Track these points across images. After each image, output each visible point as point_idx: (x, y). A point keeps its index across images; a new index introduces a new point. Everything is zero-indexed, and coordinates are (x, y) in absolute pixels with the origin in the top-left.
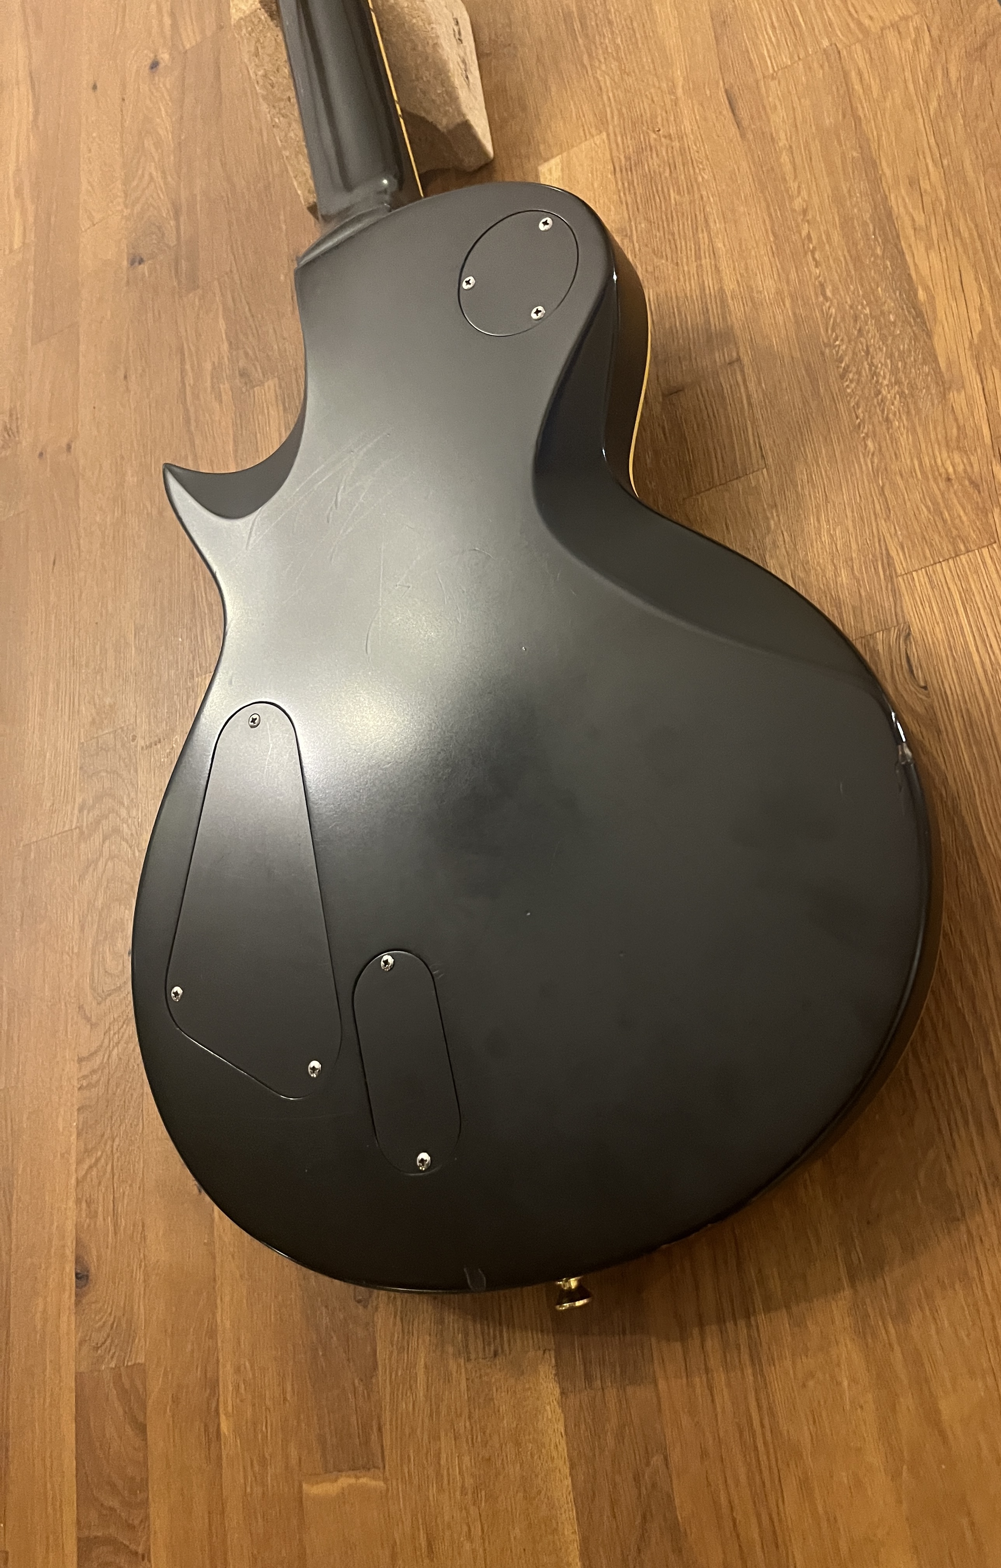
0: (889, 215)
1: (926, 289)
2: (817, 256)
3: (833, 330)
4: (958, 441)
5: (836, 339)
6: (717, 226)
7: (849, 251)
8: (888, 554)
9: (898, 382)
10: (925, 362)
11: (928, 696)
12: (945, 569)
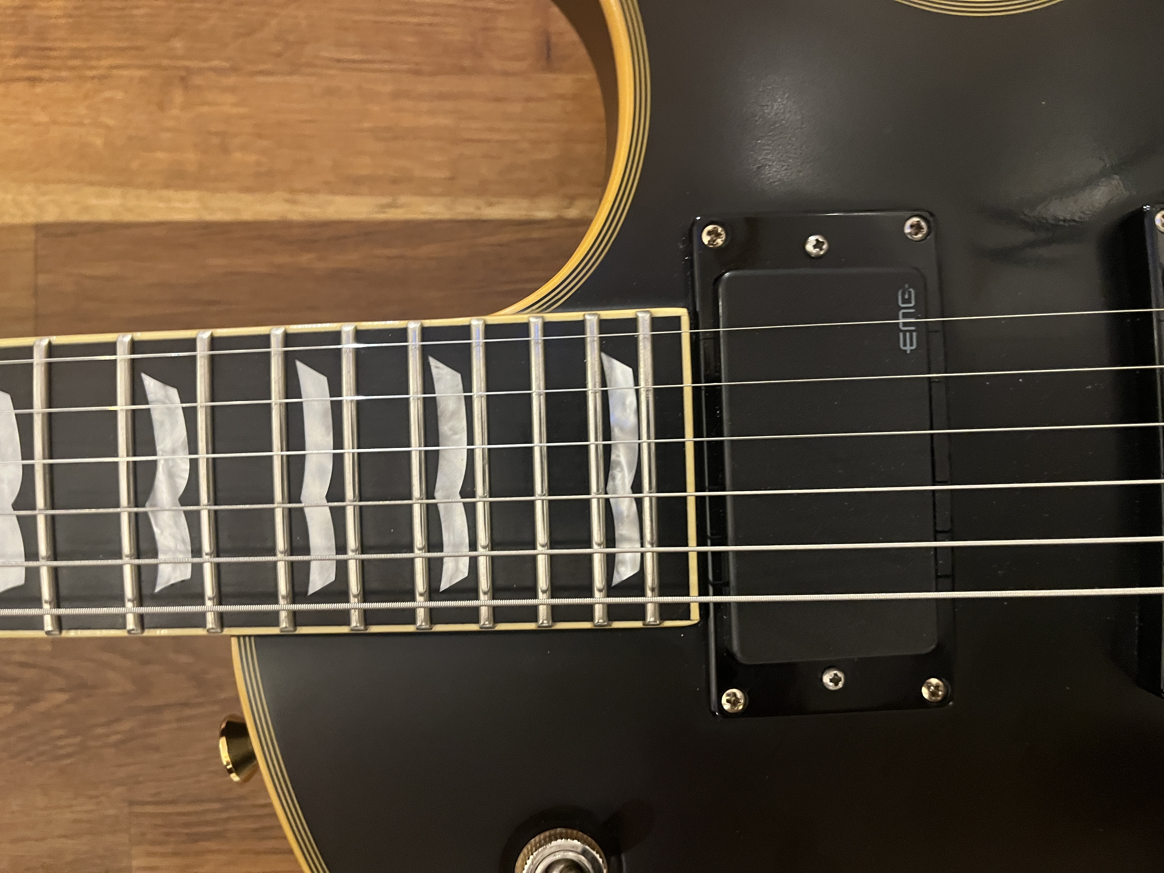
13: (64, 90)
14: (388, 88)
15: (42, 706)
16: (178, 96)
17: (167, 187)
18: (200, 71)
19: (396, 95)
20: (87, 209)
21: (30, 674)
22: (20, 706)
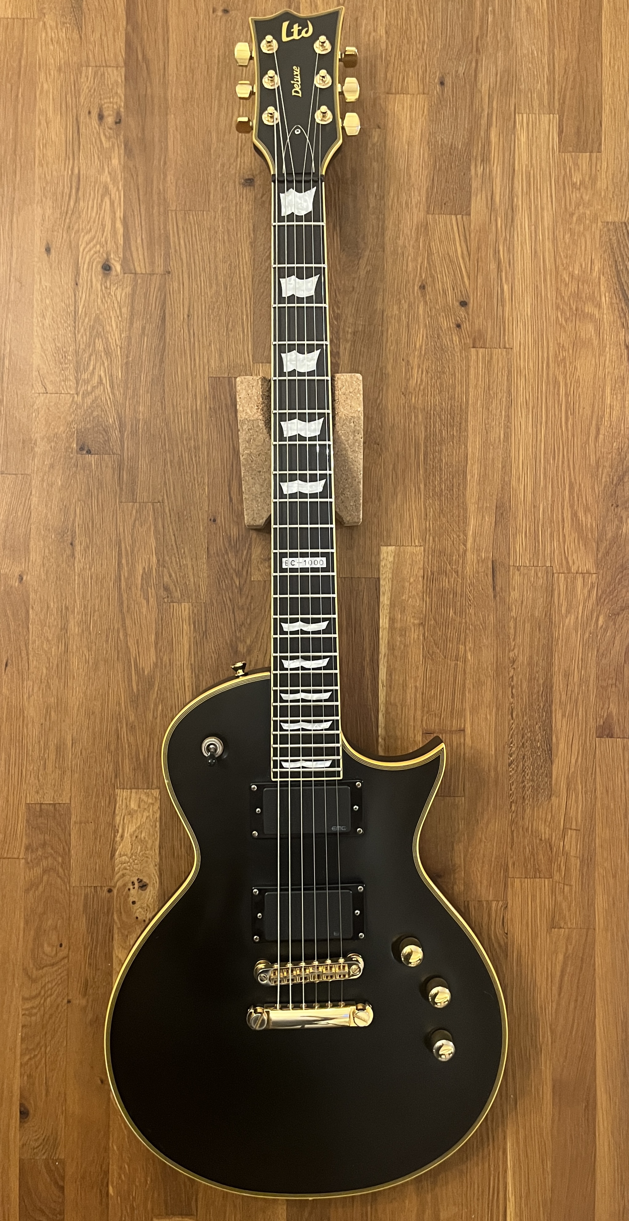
0: (552, 687)
1: (557, 737)
2: (514, 691)
3: (511, 738)
4: (550, 823)
5: (511, 743)
6: (469, 645)
7: (529, 697)
8: (507, 865)
9: (533, 780)
10: (546, 776)
11: (507, 938)
12: (528, 882)
13: (420, 587)
14: (418, 685)
15: (234, 576)
16: (417, 622)
17: (390, 618)
18: (424, 629)
19: (416, 687)
20: (384, 594)
21: (245, 573)
22: (235, 570)
